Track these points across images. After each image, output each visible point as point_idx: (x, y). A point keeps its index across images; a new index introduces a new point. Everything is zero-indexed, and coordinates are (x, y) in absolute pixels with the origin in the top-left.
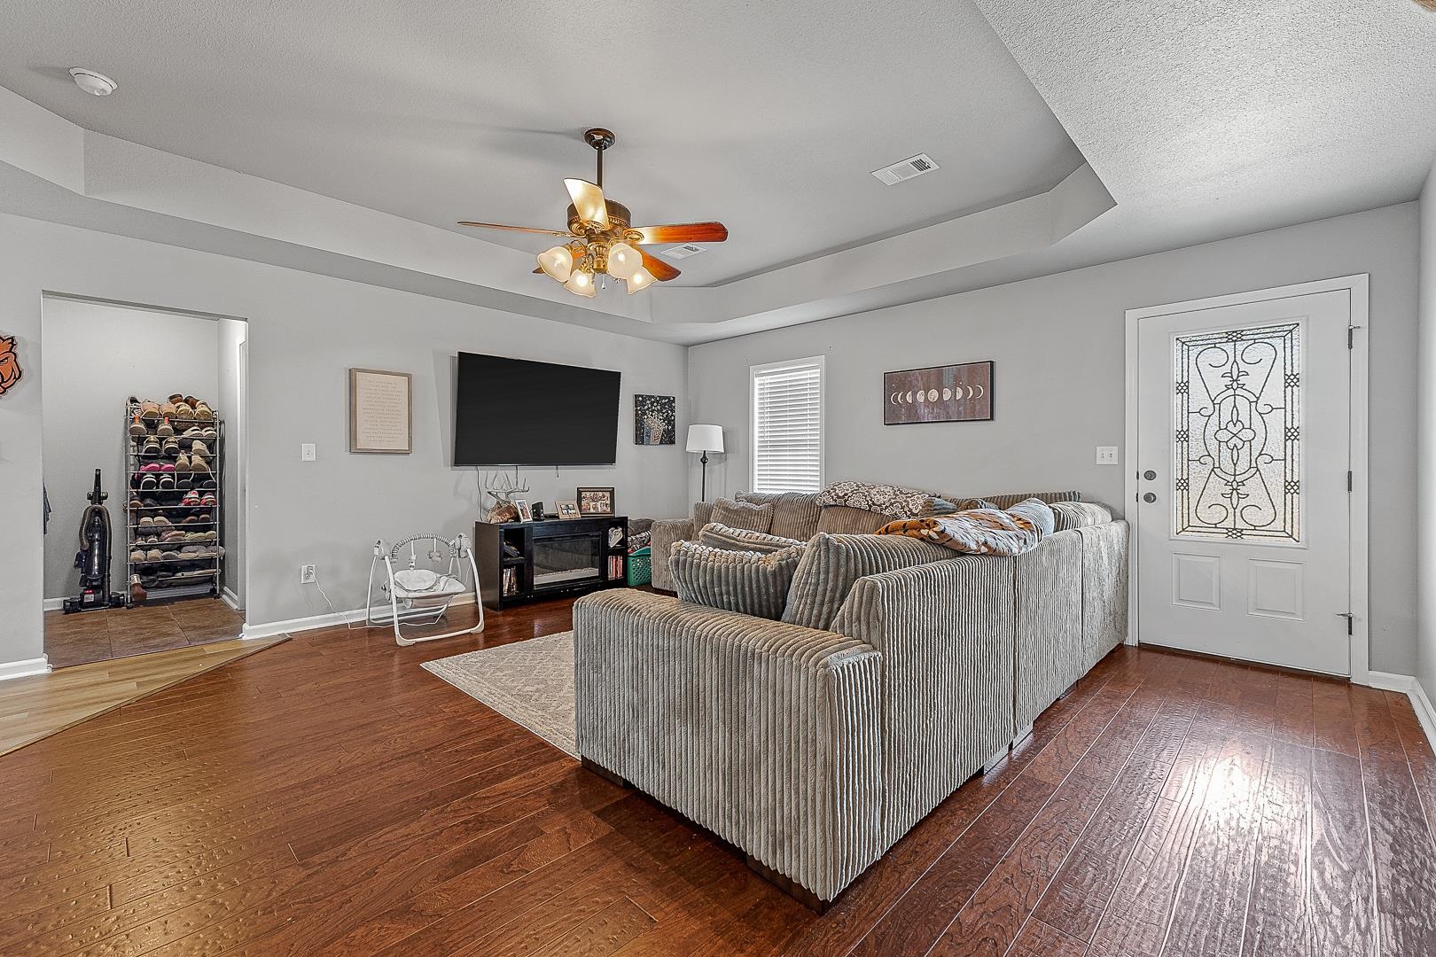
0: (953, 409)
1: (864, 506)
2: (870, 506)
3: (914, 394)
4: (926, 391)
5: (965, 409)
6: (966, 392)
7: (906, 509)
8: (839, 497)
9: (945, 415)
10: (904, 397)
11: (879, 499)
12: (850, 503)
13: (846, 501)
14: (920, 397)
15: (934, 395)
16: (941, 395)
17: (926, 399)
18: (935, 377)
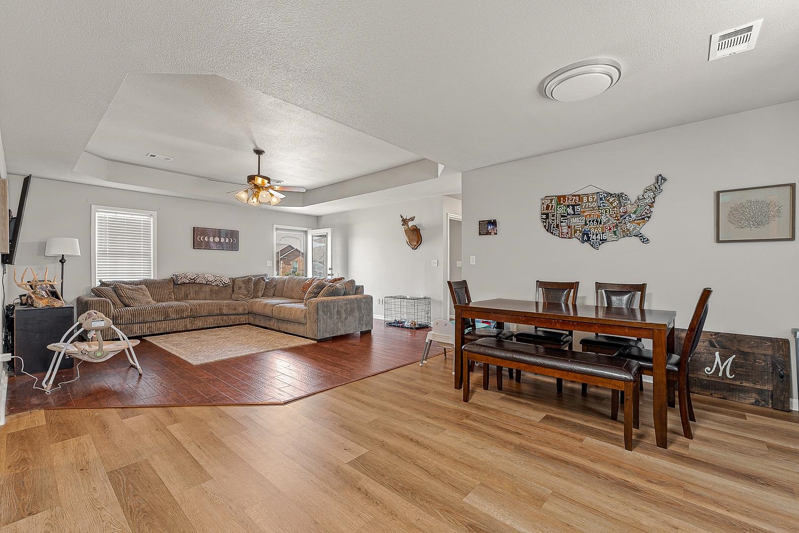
0: (225, 246)
1: (204, 282)
2: (207, 282)
3: (209, 238)
4: (214, 237)
5: (229, 246)
6: (230, 240)
7: (222, 282)
8: (191, 279)
9: (221, 246)
10: (204, 238)
11: (210, 279)
12: (197, 281)
13: (195, 281)
14: (211, 239)
15: (217, 239)
16: (220, 240)
17: (214, 240)
18: (218, 233)
